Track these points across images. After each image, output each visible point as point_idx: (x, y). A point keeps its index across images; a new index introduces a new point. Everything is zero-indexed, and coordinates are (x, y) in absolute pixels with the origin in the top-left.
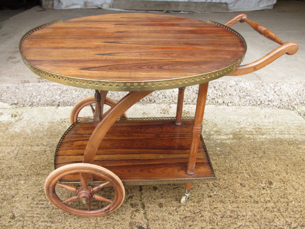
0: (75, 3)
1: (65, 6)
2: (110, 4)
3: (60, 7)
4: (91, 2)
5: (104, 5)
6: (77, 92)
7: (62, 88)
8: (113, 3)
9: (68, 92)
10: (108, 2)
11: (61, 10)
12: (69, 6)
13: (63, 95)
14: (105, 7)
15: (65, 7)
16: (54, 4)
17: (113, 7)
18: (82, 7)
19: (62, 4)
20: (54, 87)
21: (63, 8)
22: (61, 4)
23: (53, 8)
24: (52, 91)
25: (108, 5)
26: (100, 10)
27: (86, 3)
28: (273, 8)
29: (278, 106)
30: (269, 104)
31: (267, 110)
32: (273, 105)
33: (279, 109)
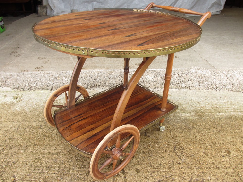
0: (63, 11)
1: (56, 13)
3: (53, 14)
4: (76, 10)
7: (54, 75)
9: (59, 79)
12: (59, 13)
13: (55, 81)
15: (56, 14)
16: (47, 12)
19: (54, 11)
20: (48, 74)
22: (53, 11)
23: (47, 15)
24: (47, 77)
27: (72, 11)
29: (230, 89)
30: (223, 88)
31: (222, 92)
32: (227, 89)
33: (231, 92)
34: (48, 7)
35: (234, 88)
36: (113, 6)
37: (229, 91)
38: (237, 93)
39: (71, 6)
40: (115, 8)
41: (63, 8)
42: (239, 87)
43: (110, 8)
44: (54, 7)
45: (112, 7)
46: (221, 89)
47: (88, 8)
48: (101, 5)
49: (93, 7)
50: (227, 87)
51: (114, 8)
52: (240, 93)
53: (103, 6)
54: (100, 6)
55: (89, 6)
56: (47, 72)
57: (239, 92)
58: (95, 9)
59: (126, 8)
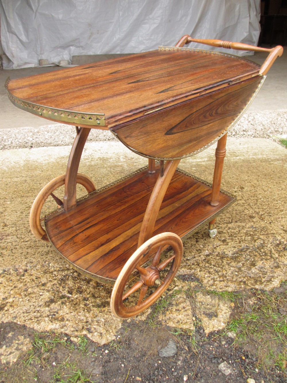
0: (27, 61)
1: (16, 65)
2: (68, 61)
3: (11, 67)
4: (46, 59)
5: (62, 62)
6: (49, 133)
7: (33, 130)
8: (72, 60)
9: (39, 134)
10: (66, 59)
11: (13, 70)
12: (21, 66)
13: (35, 136)
14: (63, 64)
15: (16, 67)
16: (3, 65)
17: (72, 64)
18: (36, 66)
19: (13, 63)
20: (24, 130)
21: (14, 68)
22: (11, 63)
23: (3, 68)
24: (24, 133)
25: (67, 62)
26: (57, 67)
27: (40, 61)
28: (255, 55)
29: (253, 136)
30: (244, 134)
31: (242, 139)
32: (249, 135)
33: (254, 138)
34: (3, 57)
35: (258, 134)
36: (100, 51)
37: (252, 137)
38: (261, 139)
39: (37, 54)
40: (103, 54)
41: (27, 57)
42: (264, 132)
43: (95, 54)
44: (13, 57)
45: (99, 53)
46: (241, 136)
47: (63, 57)
48: (83, 51)
49: (70, 54)
50: (248, 133)
51: (101, 54)
52: (264, 139)
53: (86, 51)
54: (81, 52)
55: (64, 53)
56: (22, 128)
57: (264, 137)
58: (73, 57)
59: (118, 53)
